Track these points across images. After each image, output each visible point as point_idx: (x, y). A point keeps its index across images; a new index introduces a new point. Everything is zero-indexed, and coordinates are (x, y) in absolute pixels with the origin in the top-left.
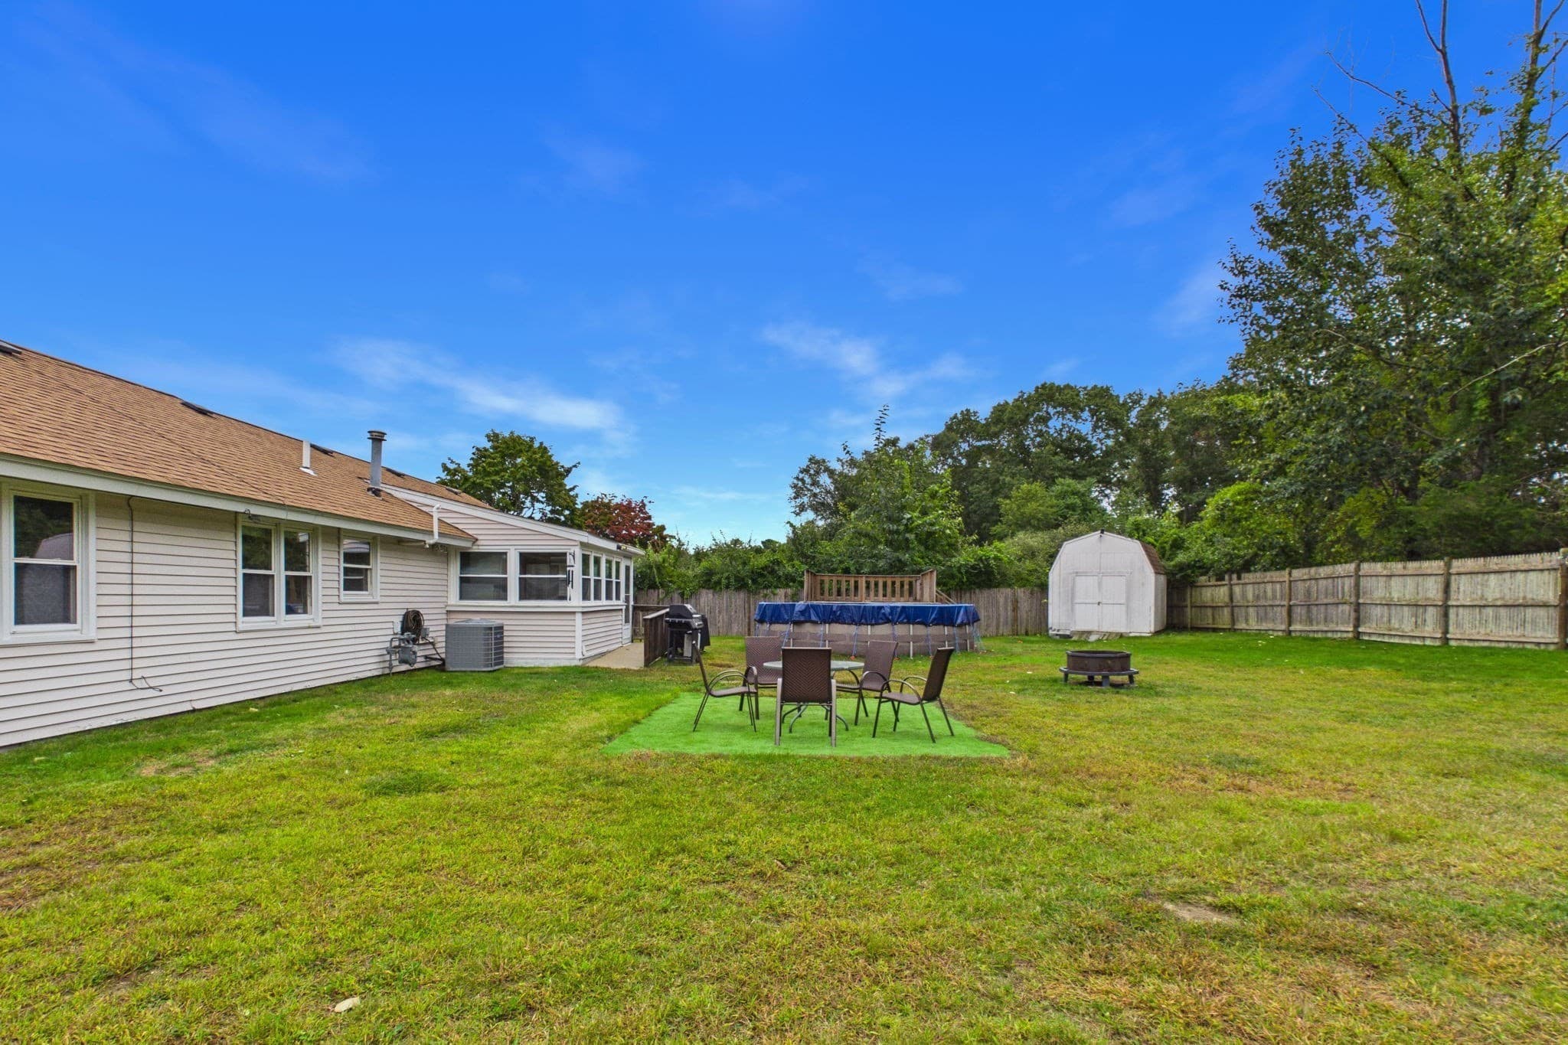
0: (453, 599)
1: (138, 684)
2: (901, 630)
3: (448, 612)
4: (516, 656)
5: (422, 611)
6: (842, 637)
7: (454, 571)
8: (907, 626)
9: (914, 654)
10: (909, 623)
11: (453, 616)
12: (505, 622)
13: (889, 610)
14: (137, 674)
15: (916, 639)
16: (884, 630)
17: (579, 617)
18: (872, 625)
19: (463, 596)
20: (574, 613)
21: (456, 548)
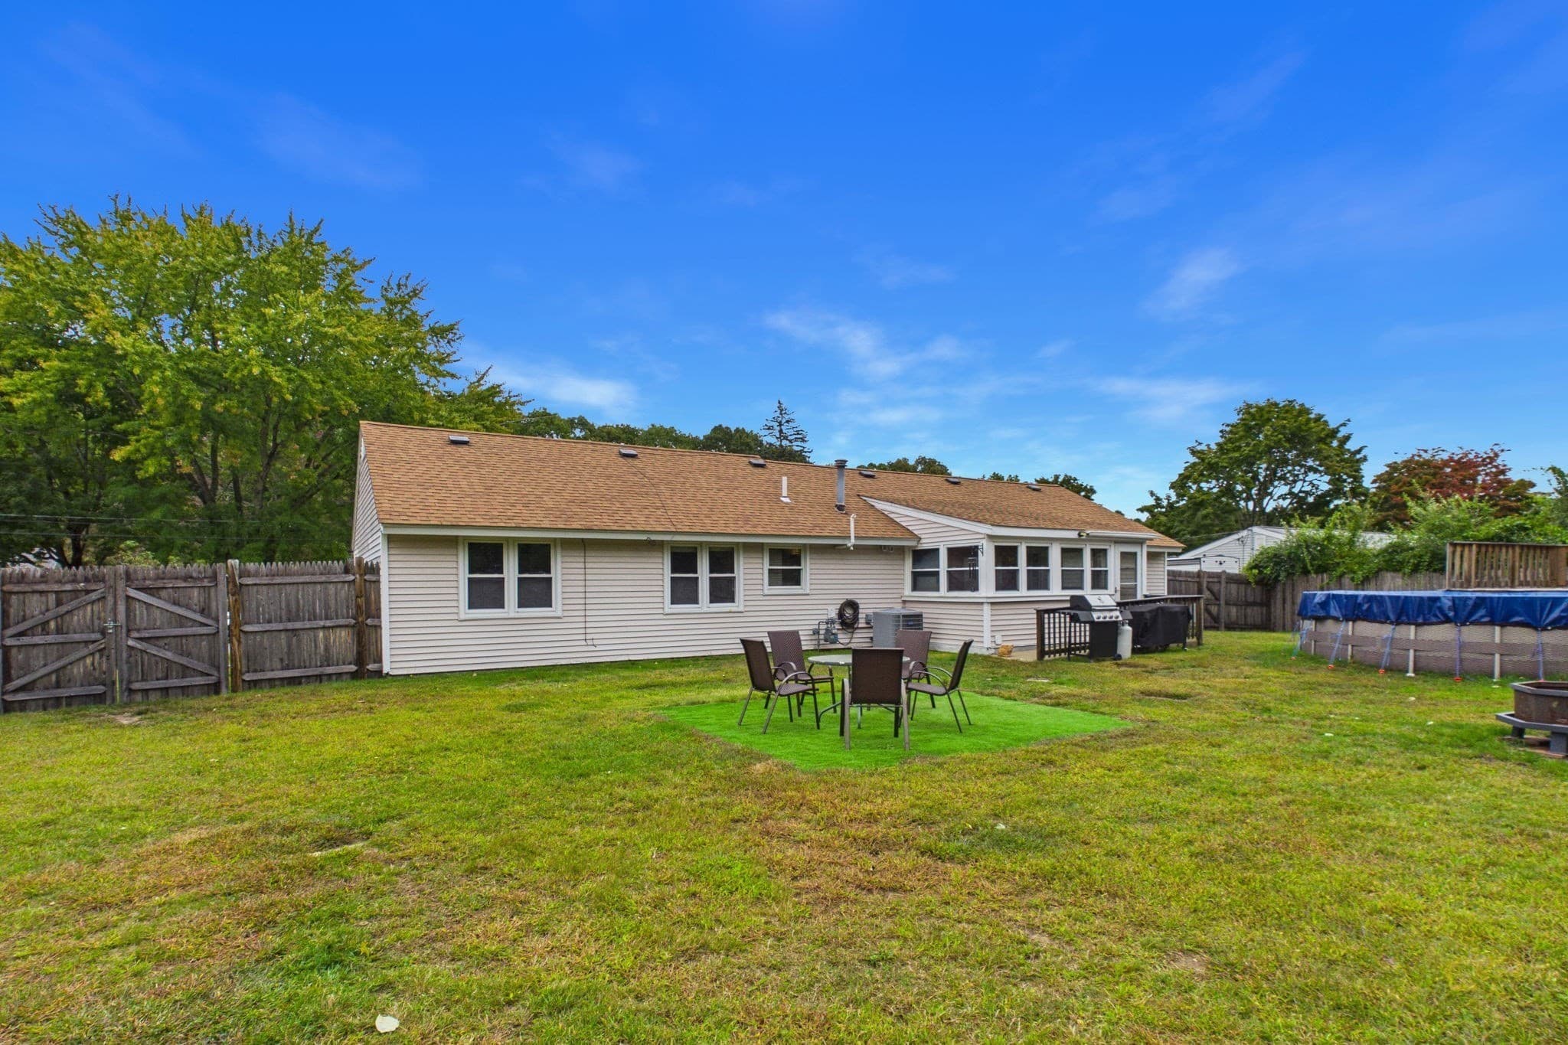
0: (908, 591)
1: (590, 642)
2: (1474, 634)
3: (904, 602)
4: (944, 642)
5: (858, 601)
6: (1372, 641)
7: (908, 567)
8: (1488, 628)
9: (1502, 675)
10: (1492, 623)
11: (907, 605)
12: (924, 611)
13: (1450, 603)
14: (589, 637)
15: (1506, 650)
16: (1440, 633)
17: (987, 608)
18: (1418, 625)
19: (915, 588)
20: (982, 603)
21: (909, 547)
